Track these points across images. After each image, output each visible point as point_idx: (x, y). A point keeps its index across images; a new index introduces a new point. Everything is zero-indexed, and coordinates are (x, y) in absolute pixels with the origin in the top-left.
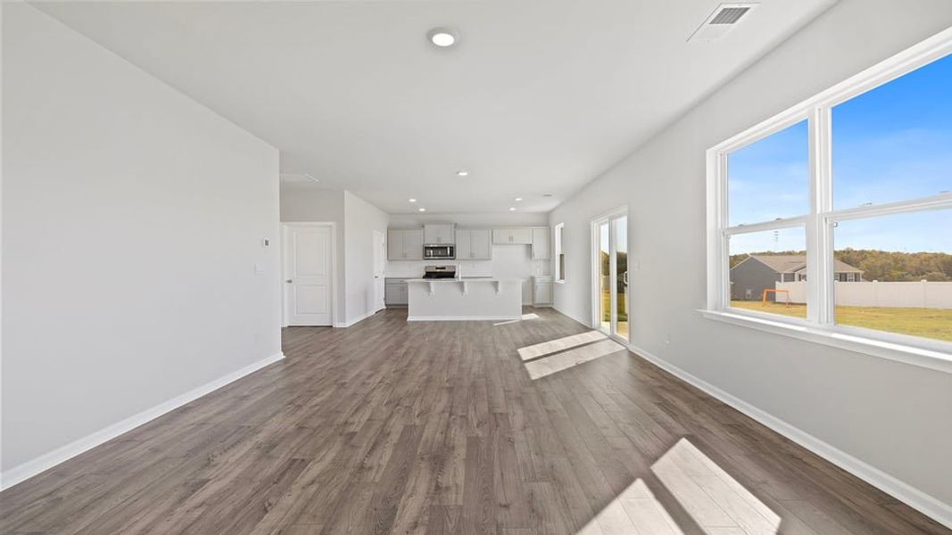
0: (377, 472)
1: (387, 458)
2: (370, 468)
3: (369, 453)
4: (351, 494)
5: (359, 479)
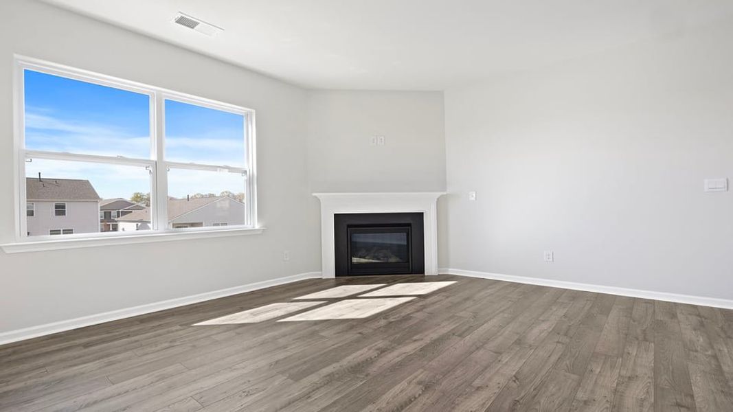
0: (416, 377)
1: (397, 388)
2: (419, 383)
3: (411, 401)
4: (447, 367)
5: (435, 376)
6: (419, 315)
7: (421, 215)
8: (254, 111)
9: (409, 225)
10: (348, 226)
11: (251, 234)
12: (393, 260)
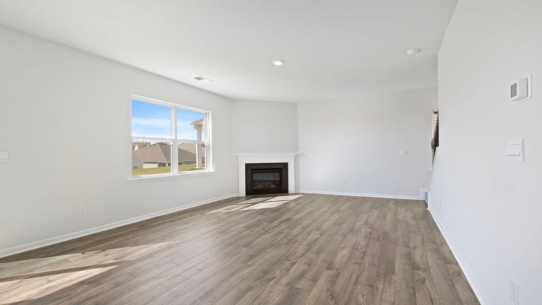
6: (298, 207)
7: (287, 164)
8: (210, 112)
9: (281, 169)
10: (251, 169)
11: (210, 174)
12: (273, 186)
